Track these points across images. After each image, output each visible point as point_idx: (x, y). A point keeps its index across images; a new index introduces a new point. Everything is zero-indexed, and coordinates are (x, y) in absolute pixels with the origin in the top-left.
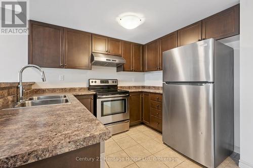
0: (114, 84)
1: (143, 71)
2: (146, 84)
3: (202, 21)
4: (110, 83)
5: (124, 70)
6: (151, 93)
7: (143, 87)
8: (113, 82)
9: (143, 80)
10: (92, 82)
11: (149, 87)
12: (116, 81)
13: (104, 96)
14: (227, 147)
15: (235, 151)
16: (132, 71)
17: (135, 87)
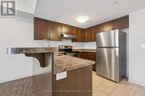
0: (71, 48)
1: (84, 42)
2: (85, 48)
3: (113, 20)
4: (69, 48)
5: (76, 42)
6: (89, 52)
7: (84, 50)
8: (70, 47)
9: (84, 46)
10: (61, 47)
11: (87, 50)
12: (71, 47)
13: (69, 54)
14: (123, 75)
15: (127, 76)
16: (79, 42)
17: (80, 49)
